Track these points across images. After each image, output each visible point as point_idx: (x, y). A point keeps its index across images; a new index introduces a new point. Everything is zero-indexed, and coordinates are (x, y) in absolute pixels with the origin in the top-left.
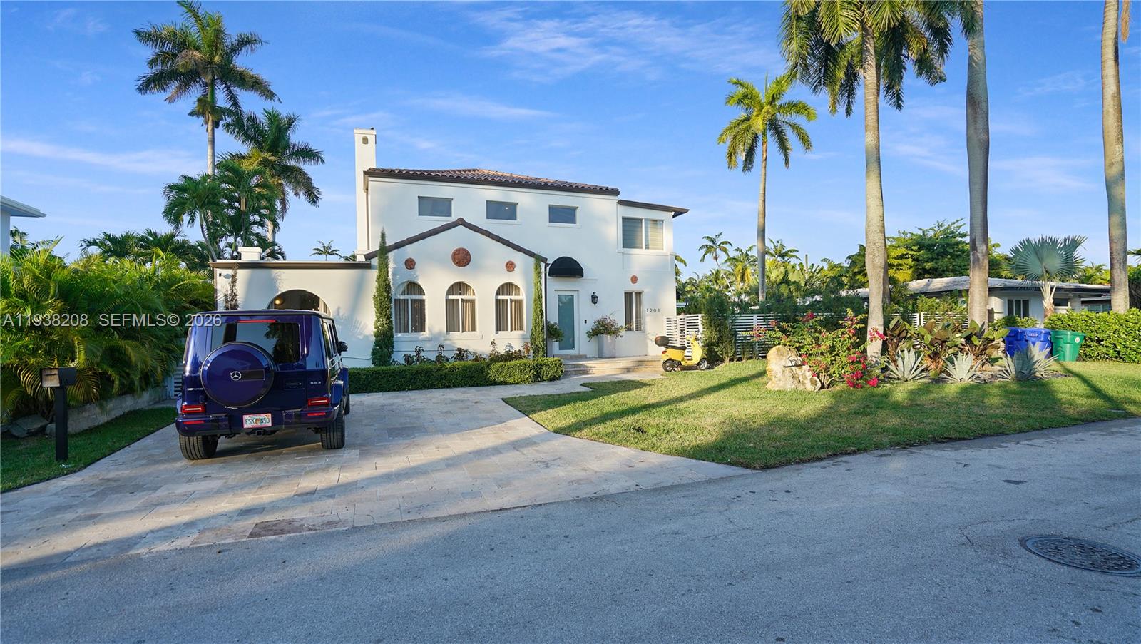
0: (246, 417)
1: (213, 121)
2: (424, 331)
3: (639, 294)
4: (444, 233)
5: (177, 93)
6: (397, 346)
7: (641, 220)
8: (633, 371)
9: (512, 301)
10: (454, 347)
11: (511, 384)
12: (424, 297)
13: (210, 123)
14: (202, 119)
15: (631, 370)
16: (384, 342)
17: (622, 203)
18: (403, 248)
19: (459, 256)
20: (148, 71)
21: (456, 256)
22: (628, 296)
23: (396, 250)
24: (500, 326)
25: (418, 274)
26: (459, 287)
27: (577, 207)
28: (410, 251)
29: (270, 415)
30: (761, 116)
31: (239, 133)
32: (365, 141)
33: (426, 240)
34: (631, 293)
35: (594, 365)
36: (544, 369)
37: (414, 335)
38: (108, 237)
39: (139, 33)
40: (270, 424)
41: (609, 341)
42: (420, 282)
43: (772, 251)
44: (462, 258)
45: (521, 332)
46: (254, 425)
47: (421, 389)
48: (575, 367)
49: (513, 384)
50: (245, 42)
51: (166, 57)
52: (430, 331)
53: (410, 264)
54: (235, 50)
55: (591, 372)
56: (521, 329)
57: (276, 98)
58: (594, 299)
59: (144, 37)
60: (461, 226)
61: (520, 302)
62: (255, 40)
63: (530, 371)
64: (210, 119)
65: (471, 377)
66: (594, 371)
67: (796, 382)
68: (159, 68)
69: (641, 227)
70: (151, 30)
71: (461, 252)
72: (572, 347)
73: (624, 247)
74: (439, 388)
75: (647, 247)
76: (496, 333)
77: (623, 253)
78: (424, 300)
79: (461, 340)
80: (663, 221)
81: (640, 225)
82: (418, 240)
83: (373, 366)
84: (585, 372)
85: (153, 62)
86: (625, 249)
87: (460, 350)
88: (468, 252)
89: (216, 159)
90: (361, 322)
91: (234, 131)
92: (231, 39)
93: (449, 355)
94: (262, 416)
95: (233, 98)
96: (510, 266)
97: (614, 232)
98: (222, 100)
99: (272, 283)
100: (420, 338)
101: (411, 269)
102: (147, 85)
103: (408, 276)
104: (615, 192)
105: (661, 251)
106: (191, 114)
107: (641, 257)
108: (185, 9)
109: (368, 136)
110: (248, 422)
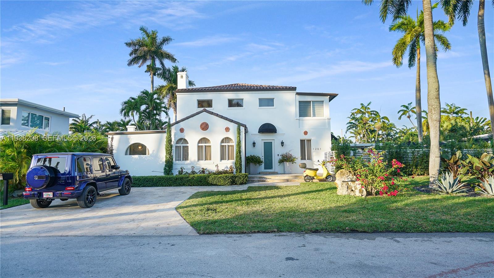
0: (44, 193)
1: (153, 73)
2: (188, 160)
3: (309, 141)
4: (197, 116)
5: (142, 63)
6: (174, 167)
7: (310, 102)
8: (290, 181)
9: (228, 146)
10: (200, 167)
11: (219, 185)
12: (188, 145)
13: (152, 74)
14: (149, 73)
15: (289, 180)
16: (169, 165)
17: (298, 94)
18: (179, 123)
19: (203, 126)
20: (131, 58)
21: (202, 126)
22: (302, 142)
23: (176, 125)
24: (222, 158)
25: (185, 134)
26: (204, 140)
27: (274, 98)
28: (182, 125)
29: (52, 193)
30: (410, 35)
31: (162, 78)
32: (182, 77)
33: (189, 119)
34: (305, 140)
35: (270, 177)
36: (237, 179)
37: (183, 162)
38: (109, 123)
39: (127, 44)
40: (52, 196)
41: (288, 165)
42: (186, 138)
43: (448, 111)
44: (205, 127)
45: (232, 161)
46: (47, 196)
47: (179, 186)
48: (259, 178)
49: (220, 185)
50: (166, 40)
51: (136, 51)
52: (190, 160)
53: (182, 130)
54: (162, 43)
55: (267, 181)
56: (233, 159)
57: (177, 61)
58: (282, 143)
59: (128, 45)
60: (204, 112)
61: (233, 146)
62: (169, 39)
63: (229, 179)
64: (152, 73)
65: (201, 181)
66: (268, 180)
67: (349, 191)
68: (134, 56)
69: (311, 105)
70: (131, 42)
71: (204, 124)
72: (271, 168)
73: (300, 117)
74: (187, 186)
75: (314, 115)
76: (220, 161)
77: (299, 120)
78: (188, 146)
79: (205, 165)
80: (323, 102)
81: (309, 105)
82: (186, 120)
83: (164, 175)
84: (264, 181)
85: (131, 54)
86: (301, 118)
87: (203, 169)
88: (207, 124)
89: (154, 88)
90: (161, 156)
91: (160, 77)
92: (159, 40)
93: (197, 171)
94: (49, 193)
95: (162, 64)
96: (227, 129)
97: (294, 109)
98: (158, 65)
99: (128, 140)
100: (186, 163)
101: (182, 132)
102: (130, 63)
103: (180, 136)
104: (294, 89)
105: (323, 117)
106: (146, 72)
107: (310, 122)
108: (142, 31)
109: (183, 75)
110: (45, 195)
